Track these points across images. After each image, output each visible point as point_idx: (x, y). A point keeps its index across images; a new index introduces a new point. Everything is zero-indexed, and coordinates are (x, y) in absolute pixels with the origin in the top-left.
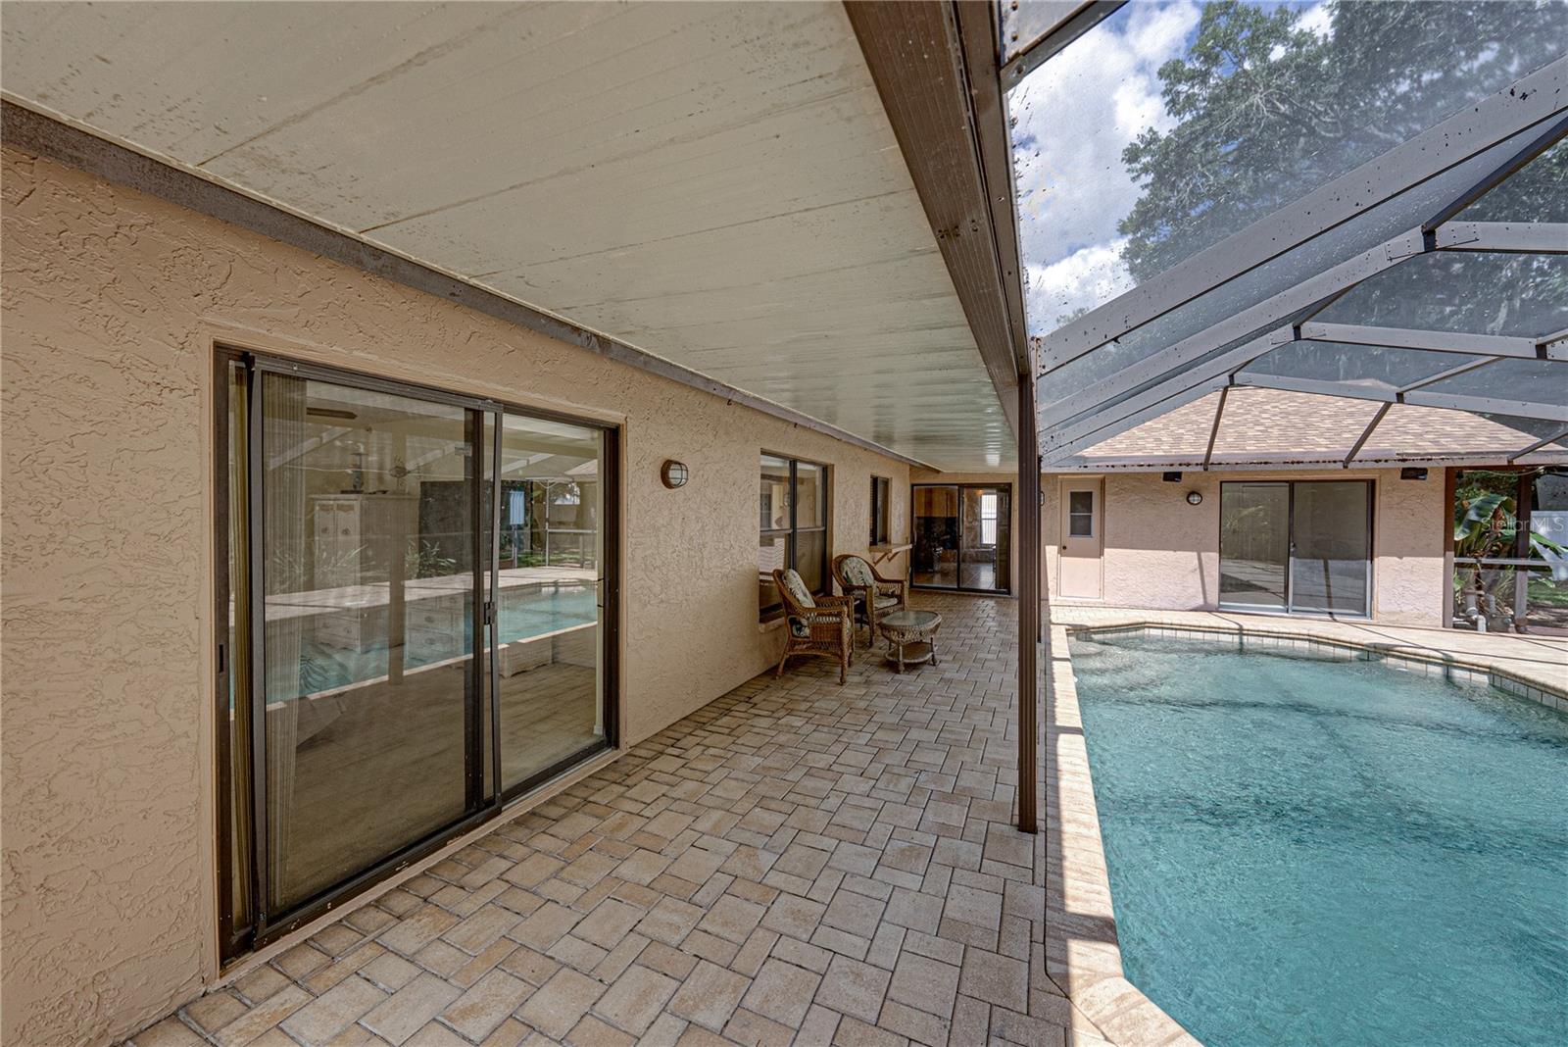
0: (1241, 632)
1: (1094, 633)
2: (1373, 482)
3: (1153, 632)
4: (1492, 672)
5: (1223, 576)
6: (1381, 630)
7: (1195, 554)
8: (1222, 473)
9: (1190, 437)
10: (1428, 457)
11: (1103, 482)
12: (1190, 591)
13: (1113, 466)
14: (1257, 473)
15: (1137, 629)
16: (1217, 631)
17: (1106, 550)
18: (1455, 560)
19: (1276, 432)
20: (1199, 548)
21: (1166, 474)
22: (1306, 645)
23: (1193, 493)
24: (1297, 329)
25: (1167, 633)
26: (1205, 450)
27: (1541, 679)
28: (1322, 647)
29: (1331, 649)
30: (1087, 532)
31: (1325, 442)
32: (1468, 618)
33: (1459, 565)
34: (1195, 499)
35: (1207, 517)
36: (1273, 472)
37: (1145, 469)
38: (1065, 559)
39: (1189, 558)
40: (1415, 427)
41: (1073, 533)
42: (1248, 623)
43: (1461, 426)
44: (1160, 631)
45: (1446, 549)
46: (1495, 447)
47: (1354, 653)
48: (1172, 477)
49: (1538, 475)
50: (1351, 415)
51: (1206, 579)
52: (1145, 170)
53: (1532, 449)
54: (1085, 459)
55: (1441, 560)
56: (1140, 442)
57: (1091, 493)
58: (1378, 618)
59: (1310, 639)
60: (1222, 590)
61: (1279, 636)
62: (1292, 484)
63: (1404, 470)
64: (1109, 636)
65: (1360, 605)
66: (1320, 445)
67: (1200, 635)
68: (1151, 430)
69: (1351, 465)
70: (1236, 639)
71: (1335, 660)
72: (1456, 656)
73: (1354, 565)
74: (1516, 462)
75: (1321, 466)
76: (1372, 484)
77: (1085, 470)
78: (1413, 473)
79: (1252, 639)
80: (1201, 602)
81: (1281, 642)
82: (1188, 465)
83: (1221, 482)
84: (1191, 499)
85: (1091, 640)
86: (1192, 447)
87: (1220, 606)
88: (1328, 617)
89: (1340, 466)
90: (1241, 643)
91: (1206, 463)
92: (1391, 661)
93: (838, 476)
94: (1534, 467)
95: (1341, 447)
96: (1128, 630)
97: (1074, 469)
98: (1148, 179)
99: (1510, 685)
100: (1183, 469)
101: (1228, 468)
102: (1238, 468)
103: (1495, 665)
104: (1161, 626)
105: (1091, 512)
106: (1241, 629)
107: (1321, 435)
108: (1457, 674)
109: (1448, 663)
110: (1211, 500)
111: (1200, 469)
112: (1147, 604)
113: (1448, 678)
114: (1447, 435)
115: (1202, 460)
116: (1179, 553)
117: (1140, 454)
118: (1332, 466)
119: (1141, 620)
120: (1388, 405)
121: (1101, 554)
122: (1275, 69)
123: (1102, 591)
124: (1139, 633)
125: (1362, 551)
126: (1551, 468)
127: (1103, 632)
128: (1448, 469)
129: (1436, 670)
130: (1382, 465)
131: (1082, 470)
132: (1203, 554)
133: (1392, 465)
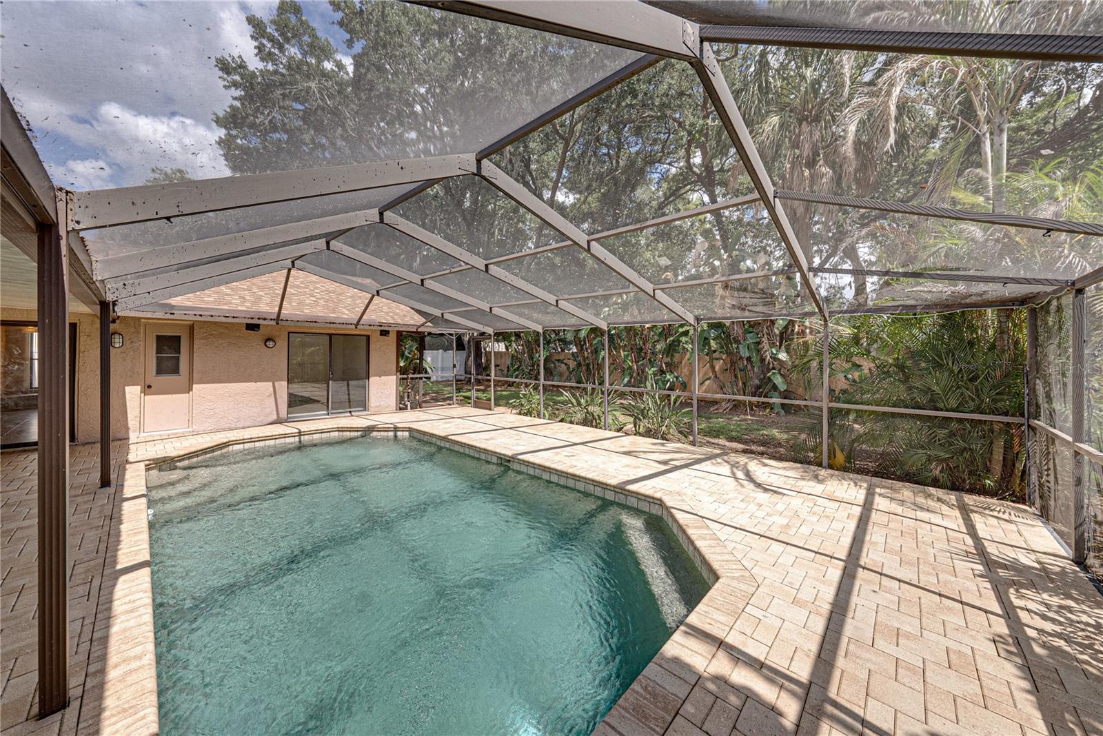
0: (300, 434)
1: (180, 461)
2: (369, 336)
3: (236, 447)
4: (410, 430)
5: (290, 396)
6: (372, 417)
7: (271, 384)
8: (289, 326)
9: (266, 299)
10: (389, 325)
11: (191, 327)
12: (268, 410)
13: (201, 315)
14: (311, 328)
15: (221, 448)
16: (285, 436)
17: (195, 386)
18: (400, 376)
19: (322, 302)
20: (273, 379)
21: (247, 324)
22: (336, 434)
23: (269, 339)
24: (328, 243)
25: (247, 445)
26: (277, 309)
27: (423, 430)
28: (344, 433)
29: (348, 433)
30: (176, 371)
31: (346, 312)
32: (404, 404)
33: (401, 379)
34: (271, 344)
35: (278, 357)
37: (230, 320)
38: (149, 398)
39: (265, 386)
40: (385, 309)
41: (159, 372)
42: (304, 427)
43: (402, 310)
44: (242, 445)
45: (397, 371)
46: (412, 322)
47: (359, 433)
48: (252, 327)
49: (425, 336)
50: (360, 297)
51: (279, 400)
53: (423, 325)
54: (173, 307)
55: (395, 377)
56: (227, 298)
57: (180, 337)
58: (372, 410)
59: (341, 430)
60: (290, 405)
61: (322, 432)
62: (330, 335)
63: (382, 331)
64: (195, 460)
65: (363, 405)
66: (344, 314)
67: (272, 442)
68: (238, 289)
69: (359, 327)
70: (297, 439)
71: (351, 439)
72: (398, 425)
73: (361, 382)
74: (419, 330)
75: (344, 326)
76: (368, 337)
77: (172, 317)
78: (384, 333)
79: (307, 437)
80: (275, 417)
81: (324, 435)
82: (265, 319)
83: (289, 333)
84: (268, 343)
85: (176, 468)
86: (268, 306)
87: (290, 418)
88: (349, 414)
89: (354, 327)
90: (300, 442)
91: (278, 319)
92: (374, 434)
94: (424, 333)
95: (354, 317)
96: (214, 451)
97: (159, 315)
99: (416, 434)
100: (261, 322)
101: (294, 324)
102: (299, 324)
103: (412, 426)
104: (243, 442)
105: (179, 353)
106: (300, 432)
107: (345, 308)
108: (399, 434)
109: (396, 429)
110: (282, 344)
111: (273, 323)
112: (233, 426)
113: (396, 436)
114: (397, 314)
115: (275, 317)
116: (258, 383)
117: (226, 307)
118: (350, 326)
119: (225, 441)
120: (373, 296)
121: (190, 389)
123: (190, 421)
124: (224, 451)
125: (364, 374)
126: (430, 334)
127: (189, 458)
128: (398, 332)
129: (391, 434)
130: (372, 327)
131: (168, 316)
132: (276, 384)
133: (376, 328)
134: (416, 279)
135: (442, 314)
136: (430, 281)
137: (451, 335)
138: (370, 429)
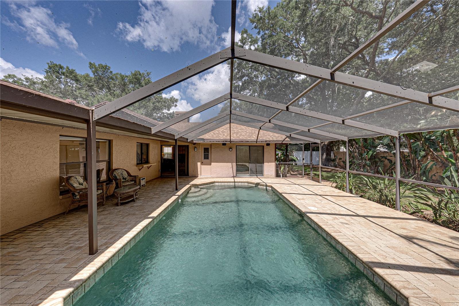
0: (235, 182)
1: (200, 186)
3: (217, 184)
4: (271, 187)
5: (237, 168)
6: (263, 179)
7: (231, 164)
10: (270, 141)
11: (211, 145)
12: (230, 172)
13: (211, 141)
15: (212, 184)
16: (230, 182)
17: (212, 163)
20: (232, 162)
21: (223, 144)
22: (247, 184)
23: (230, 148)
25: (219, 184)
27: (275, 188)
28: (250, 184)
30: (208, 158)
34: (231, 150)
35: (233, 154)
36: (243, 144)
37: (218, 142)
38: (203, 166)
41: (204, 158)
45: (275, 161)
47: (254, 185)
51: (233, 170)
53: (284, 140)
55: (274, 163)
57: (209, 148)
58: (265, 176)
59: (248, 183)
60: (237, 172)
61: (242, 182)
62: (250, 146)
64: (204, 186)
65: (262, 174)
67: (227, 184)
69: (257, 142)
70: (234, 184)
71: (251, 187)
72: (267, 184)
73: (261, 165)
74: (283, 143)
75: (253, 143)
76: (264, 147)
78: (268, 145)
79: (237, 184)
80: (232, 175)
81: (243, 184)
83: (236, 146)
87: (236, 176)
88: (256, 177)
89: (255, 142)
90: (235, 185)
92: (259, 186)
96: (210, 184)
97: (202, 142)
99: (273, 190)
100: (226, 142)
101: (235, 143)
102: (240, 142)
103: (272, 185)
104: (218, 182)
105: (208, 153)
108: (268, 188)
109: (266, 186)
110: (234, 150)
111: (229, 142)
112: (221, 176)
113: (266, 189)
116: (227, 163)
117: (218, 138)
119: (213, 181)
120: (259, 130)
121: (210, 164)
123: (211, 174)
124: (213, 184)
125: (262, 162)
128: (275, 144)
129: (265, 187)
133: (264, 143)
135: (290, 135)
138: (257, 184)
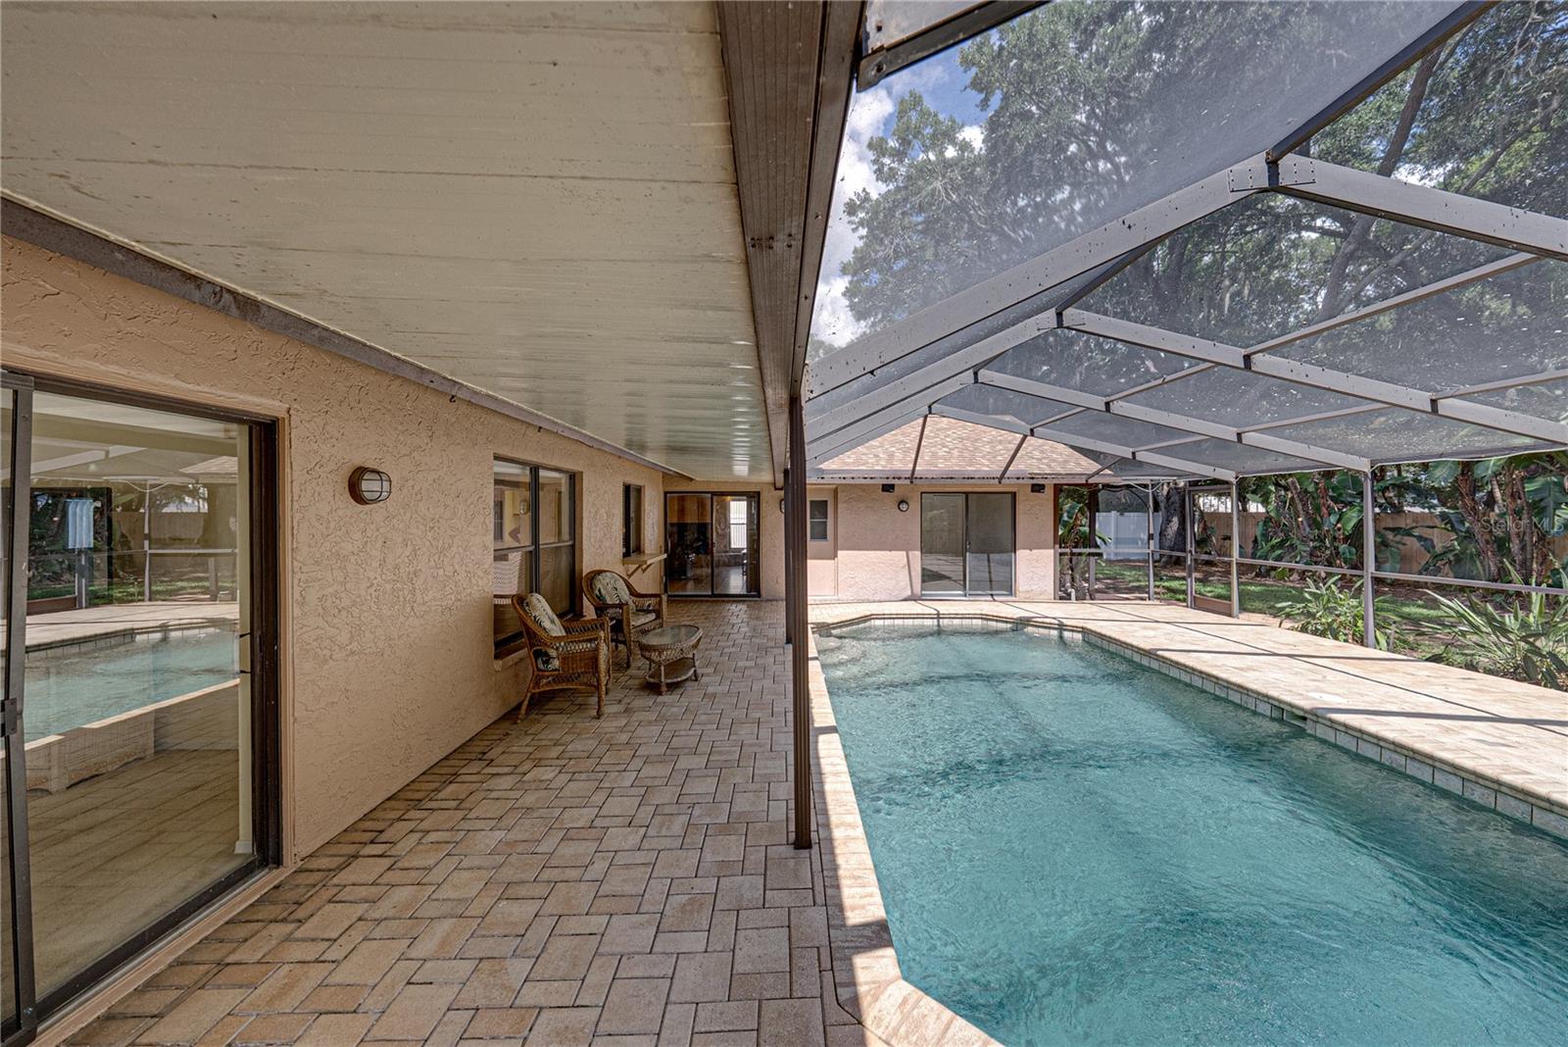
0: (938, 616)
1: (834, 628)
2: (1015, 493)
3: (878, 623)
4: (1084, 631)
5: (923, 569)
6: (1022, 605)
7: (904, 553)
8: (923, 485)
9: (898, 455)
10: (1044, 477)
11: (836, 491)
12: (902, 584)
13: (844, 478)
14: (945, 485)
15: (865, 621)
17: (840, 552)
18: (1060, 551)
19: (956, 453)
20: (906, 548)
21: (883, 485)
22: (979, 622)
23: (902, 502)
24: (976, 374)
25: (887, 622)
26: (911, 466)
27: (1108, 634)
28: (990, 623)
29: (994, 624)
30: (824, 537)
31: (987, 463)
32: (1065, 592)
33: (1061, 554)
34: (904, 507)
35: (911, 522)
36: (956, 485)
37: (868, 481)
39: (900, 556)
40: (1036, 454)
41: (813, 537)
42: (944, 608)
43: (1061, 454)
44: (883, 621)
45: (1055, 543)
46: (1078, 470)
47: (1009, 626)
48: (888, 488)
49: (1099, 490)
50: (1000, 442)
51: (912, 573)
52: (861, 223)
53: (1097, 473)
54: (822, 471)
55: (1052, 551)
56: (864, 457)
57: (827, 501)
58: (1020, 596)
59: (984, 617)
60: (923, 581)
61: (963, 617)
62: (967, 494)
63: (1033, 485)
64: (845, 629)
65: (1008, 587)
66: (984, 465)
67: (910, 622)
68: (873, 447)
69: (1003, 481)
70: (935, 622)
71: (997, 632)
72: (1065, 621)
73: (1005, 556)
74: (1090, 481)
75: (985, 481)
76: (1014, 495)
77: (822, 481)
78: (1038, 488)
79: (946, 621)
80: (909, 593)
81: (966, 622)
82: (899, 478)
83: (922, 493)
84: (901, 506)
85: (830, 635)
86: (902, 464)
87: (922, 595)
88: (990, 598)
89: (996, 481)
90: (939, 625)
91: (912, 478)
92: (1030, 629)
93: (587, 484)
94: (1097, 485)
95: (996, 468)
96: (858, 623)
97: (814, 480)
98: (863, 232)
99: (1093, 639)
100: (896, 482)
101: (927, 482)
102: (933, 482)
103: (1085, 625)
104: (883, 617)
105: (827, 518)
106: (938, 614)
107: (983, 457)
108: (1066, 634)
109: (1061, 627)
110: (915, 506)
111: (908, 482)
112: (871, 598)
113: (1061, 637)
114: (1054, 461)
115: (909, 475)
116: (893, 552)
117: (864, 468)
118: (992, 481)
119: (868, 613)
120: (1025, 437)
121: (834, 556)
122: (948, 164)
123: (836, 588)
124: (867, 624)
125: (1009, 546)
126: (1106, 486)
127: (840, 627)
128: (1055, 485)
129: (1055, 633)
130: (1021, 481)
131: (820, 481)
132: (910, 553)
133: (1025, 481)
134: (1098, 403)
135: (1134, 453)
136: (1121, 403)
137: (1145, 486)
138: (1021, 624)
